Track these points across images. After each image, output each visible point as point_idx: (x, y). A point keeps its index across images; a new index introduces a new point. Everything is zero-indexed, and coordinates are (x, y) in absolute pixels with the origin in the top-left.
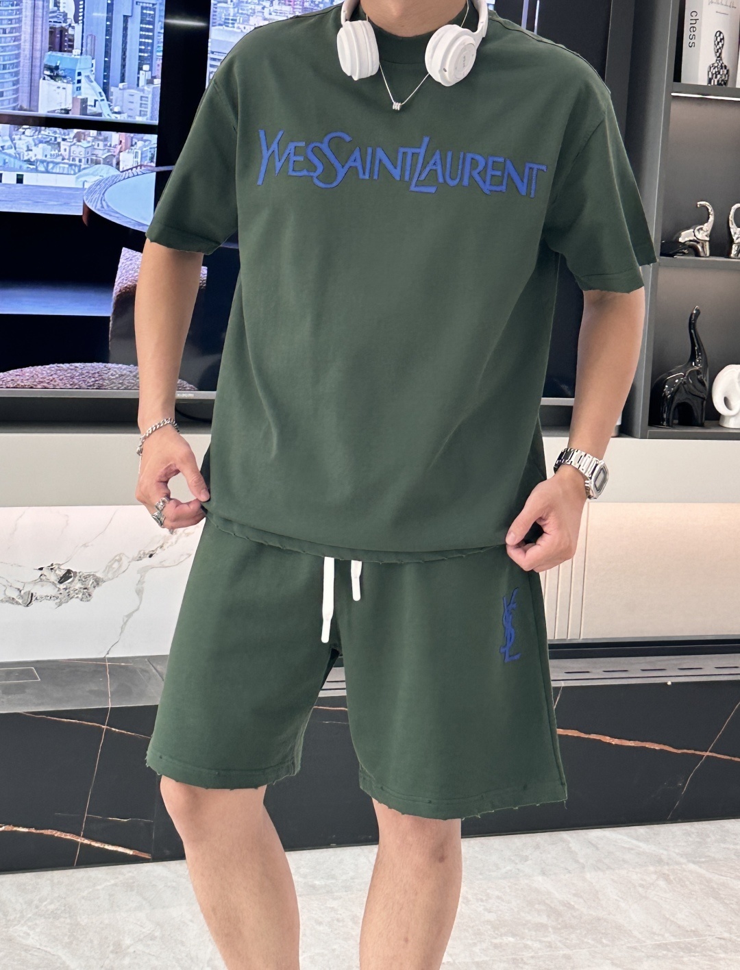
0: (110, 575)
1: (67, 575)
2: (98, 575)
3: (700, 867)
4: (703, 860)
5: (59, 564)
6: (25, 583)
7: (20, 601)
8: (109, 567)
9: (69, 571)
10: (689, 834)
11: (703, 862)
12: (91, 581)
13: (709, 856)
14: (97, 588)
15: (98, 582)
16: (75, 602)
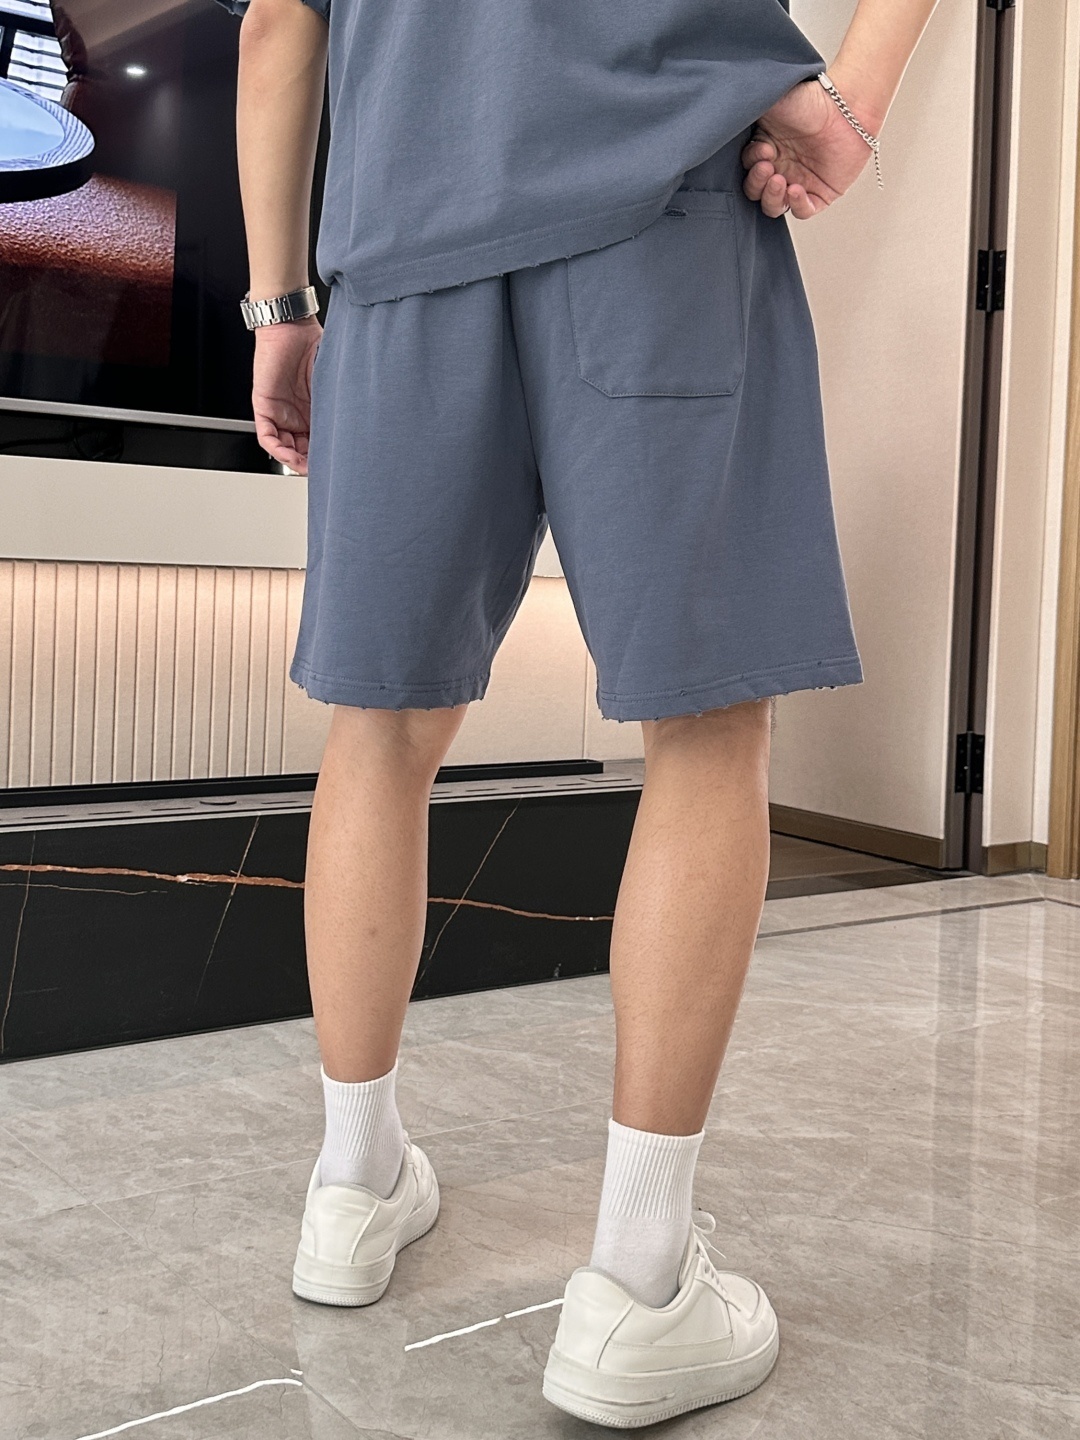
3: (465, 1043)
4: (466, 1035)
10: (441, 1010)
11: (466, 1038)
13: (472, 1030)
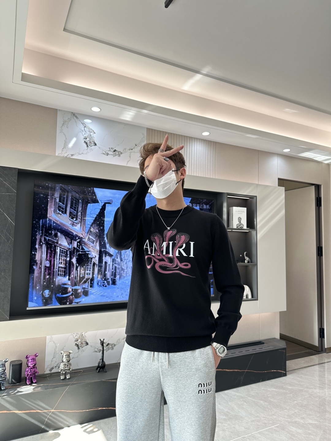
0: (117, 343)
1: (108, 344)
2: (115, 344)
5: (106, 342)
6: (99, 347)
7: (98, 351)
8: (117, 341)
9: (108, 343)
12: (113, 345)
14: (115, 347)
15: (115, 345)
16: (110, 350)
